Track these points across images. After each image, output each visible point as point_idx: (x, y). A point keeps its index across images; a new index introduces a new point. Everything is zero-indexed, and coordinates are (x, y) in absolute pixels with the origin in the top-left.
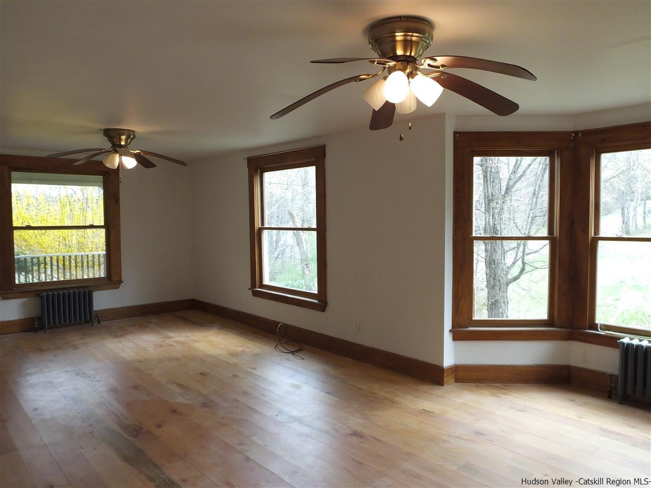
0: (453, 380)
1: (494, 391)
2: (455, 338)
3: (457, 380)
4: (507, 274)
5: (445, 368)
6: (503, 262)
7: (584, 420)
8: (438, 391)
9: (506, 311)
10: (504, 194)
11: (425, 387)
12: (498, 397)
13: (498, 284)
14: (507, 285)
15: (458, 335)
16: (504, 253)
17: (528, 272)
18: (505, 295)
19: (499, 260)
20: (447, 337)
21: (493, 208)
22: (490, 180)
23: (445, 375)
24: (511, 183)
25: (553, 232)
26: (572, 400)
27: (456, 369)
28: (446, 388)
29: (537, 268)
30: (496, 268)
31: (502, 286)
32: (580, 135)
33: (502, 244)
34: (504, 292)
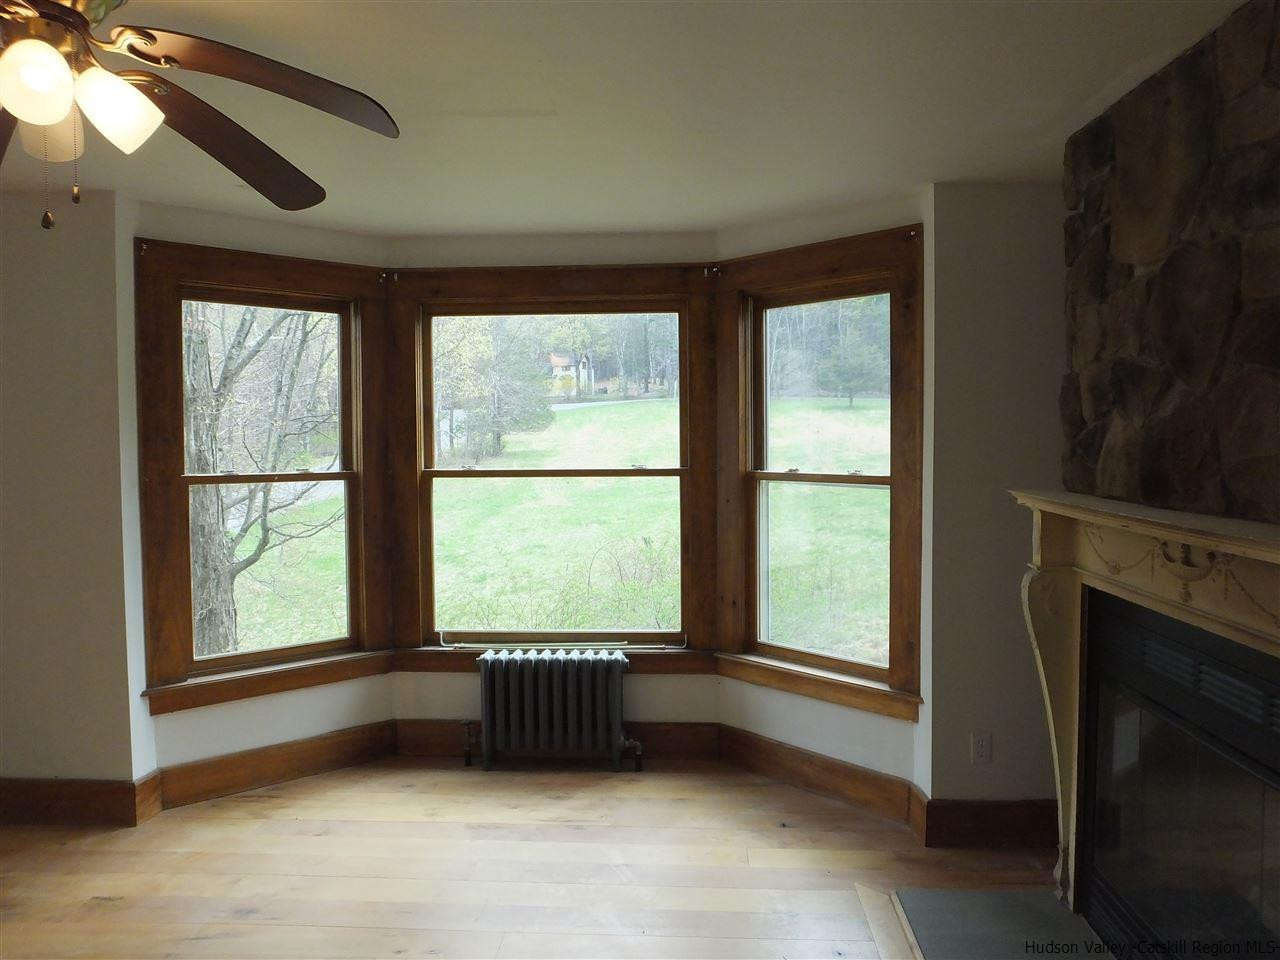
0: (158, 804)
1: (254, 807)
2: (155, 710)
3: (167, 804)
4: (232, 555)
5: (136, 784)
6: (221, 529)
7: (438, 819)
8: (124, 841)
9: (233, 630)
10: (219, 388)
11: (89, 842)
12: (266, 817)
13: (213, 576)
14: (233, 577)
15: (162, 702)
16: (223, 510)
17: (275, 545)
18: (228, 597)
19: (212, 525)
20: (138, 708)
21: (195, 418)
22: (188, 357)
23: (138, 799)
24: (233, 366)
25: (352, 464)
26: (408, 786)
27: (162, 778)
28: (143, 828)
29: (292, 537)
30: (206, 542)
31: (222, 578)
32: (396, 277)
33: (218, 491)
34: (226, 592)
